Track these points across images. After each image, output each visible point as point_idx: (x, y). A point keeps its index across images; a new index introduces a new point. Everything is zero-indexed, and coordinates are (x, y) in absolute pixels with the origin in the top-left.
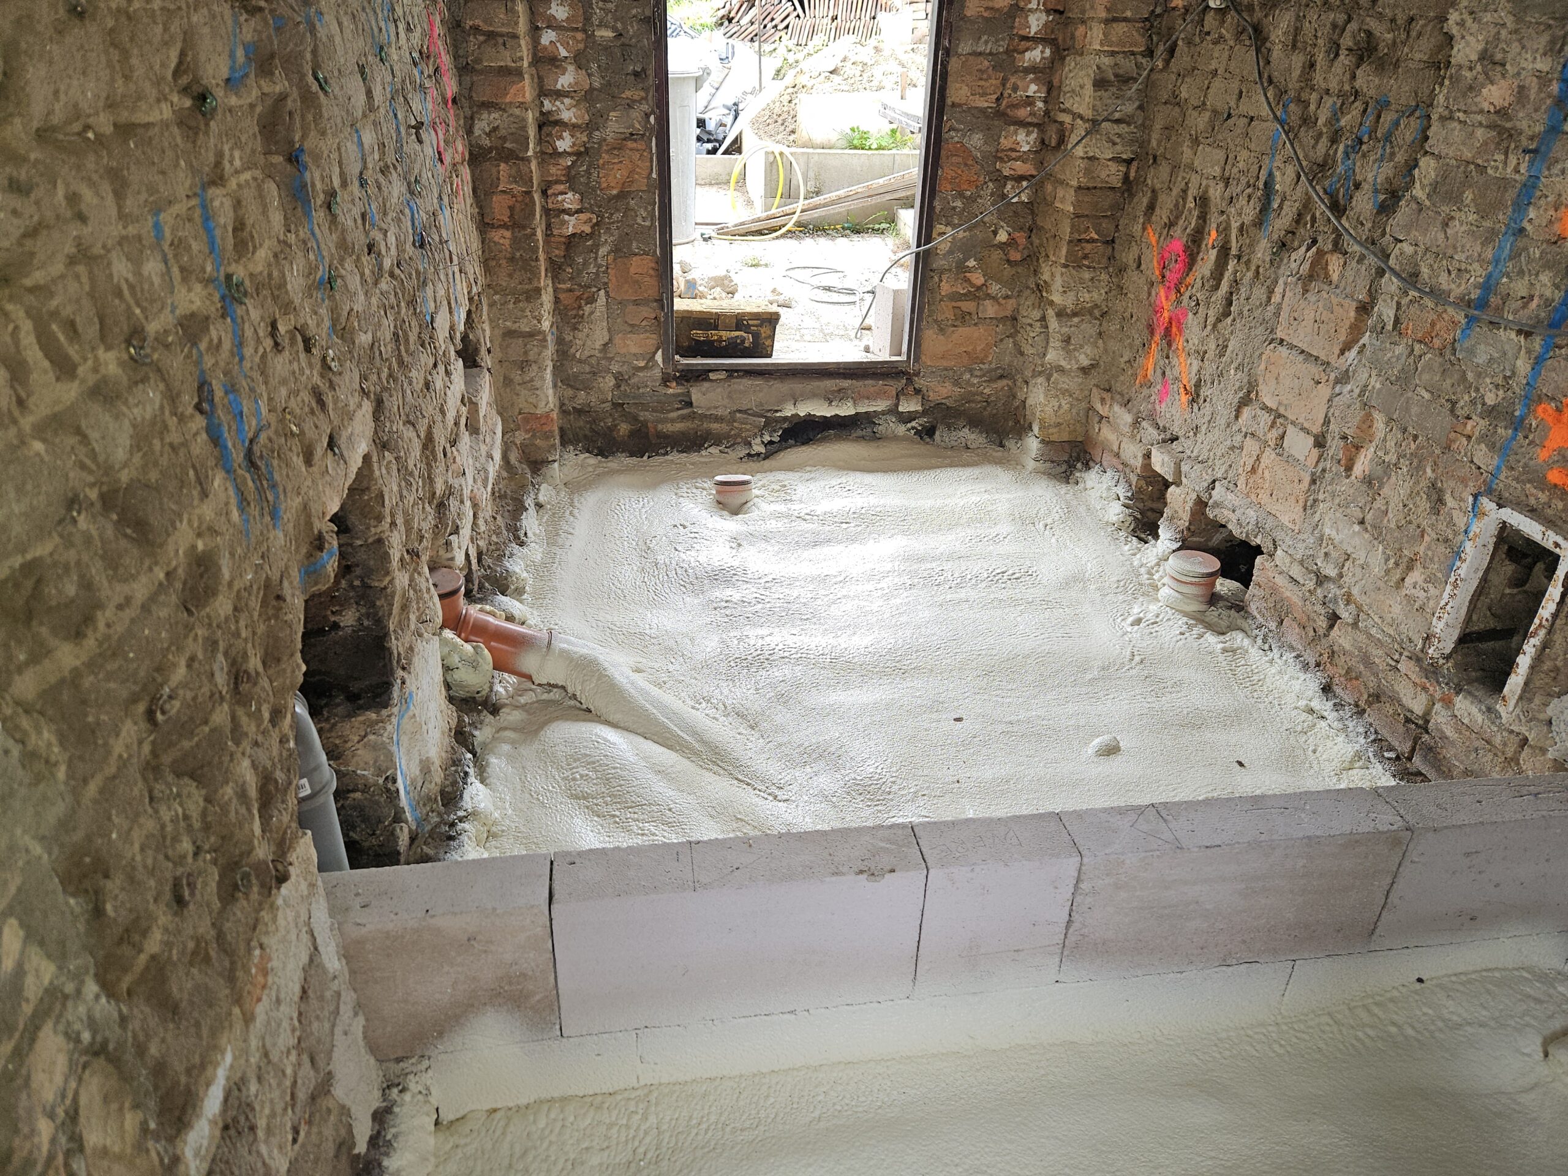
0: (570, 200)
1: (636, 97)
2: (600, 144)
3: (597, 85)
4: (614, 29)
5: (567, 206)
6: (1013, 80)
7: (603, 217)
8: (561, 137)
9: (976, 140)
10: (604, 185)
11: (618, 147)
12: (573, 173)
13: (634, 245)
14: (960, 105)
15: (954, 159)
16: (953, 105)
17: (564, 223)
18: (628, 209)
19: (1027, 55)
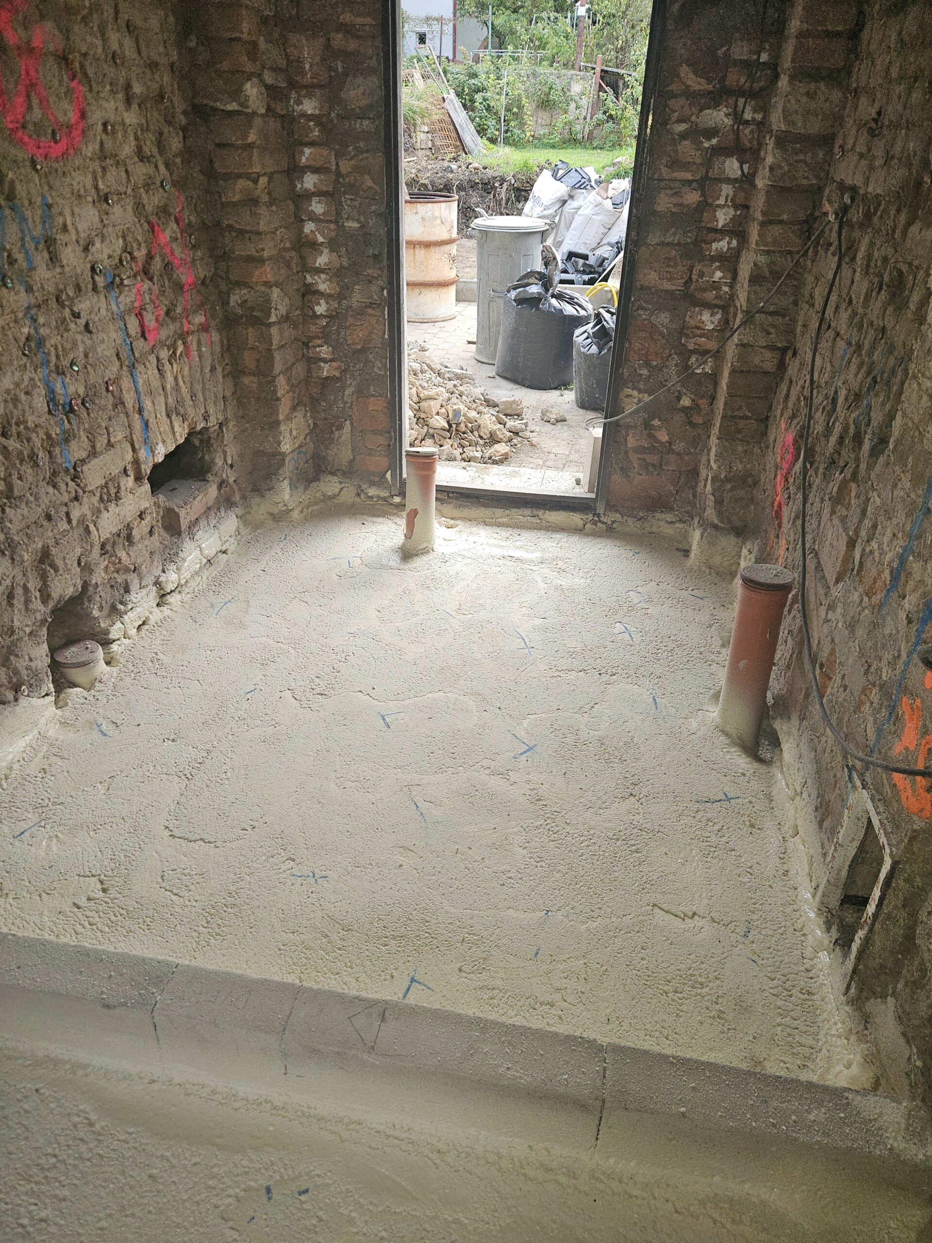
0: (325, 351)
1: (375, 275)
2: (346, 310)
3: (345, 264)
4: (359, 221)
5: (323, 355)
6: (698, 267)
7: (349, 366)
8: (319, 304)
9: (663, 319)
10: (350, 342)
11: (360, 313)
12: (327, 331)
13: (372, 388)
14: (650, 288)
15: (642, 334)
16: (642, 287)
17: (320, 368)
18: (367, 361)
19: (714, 245)
